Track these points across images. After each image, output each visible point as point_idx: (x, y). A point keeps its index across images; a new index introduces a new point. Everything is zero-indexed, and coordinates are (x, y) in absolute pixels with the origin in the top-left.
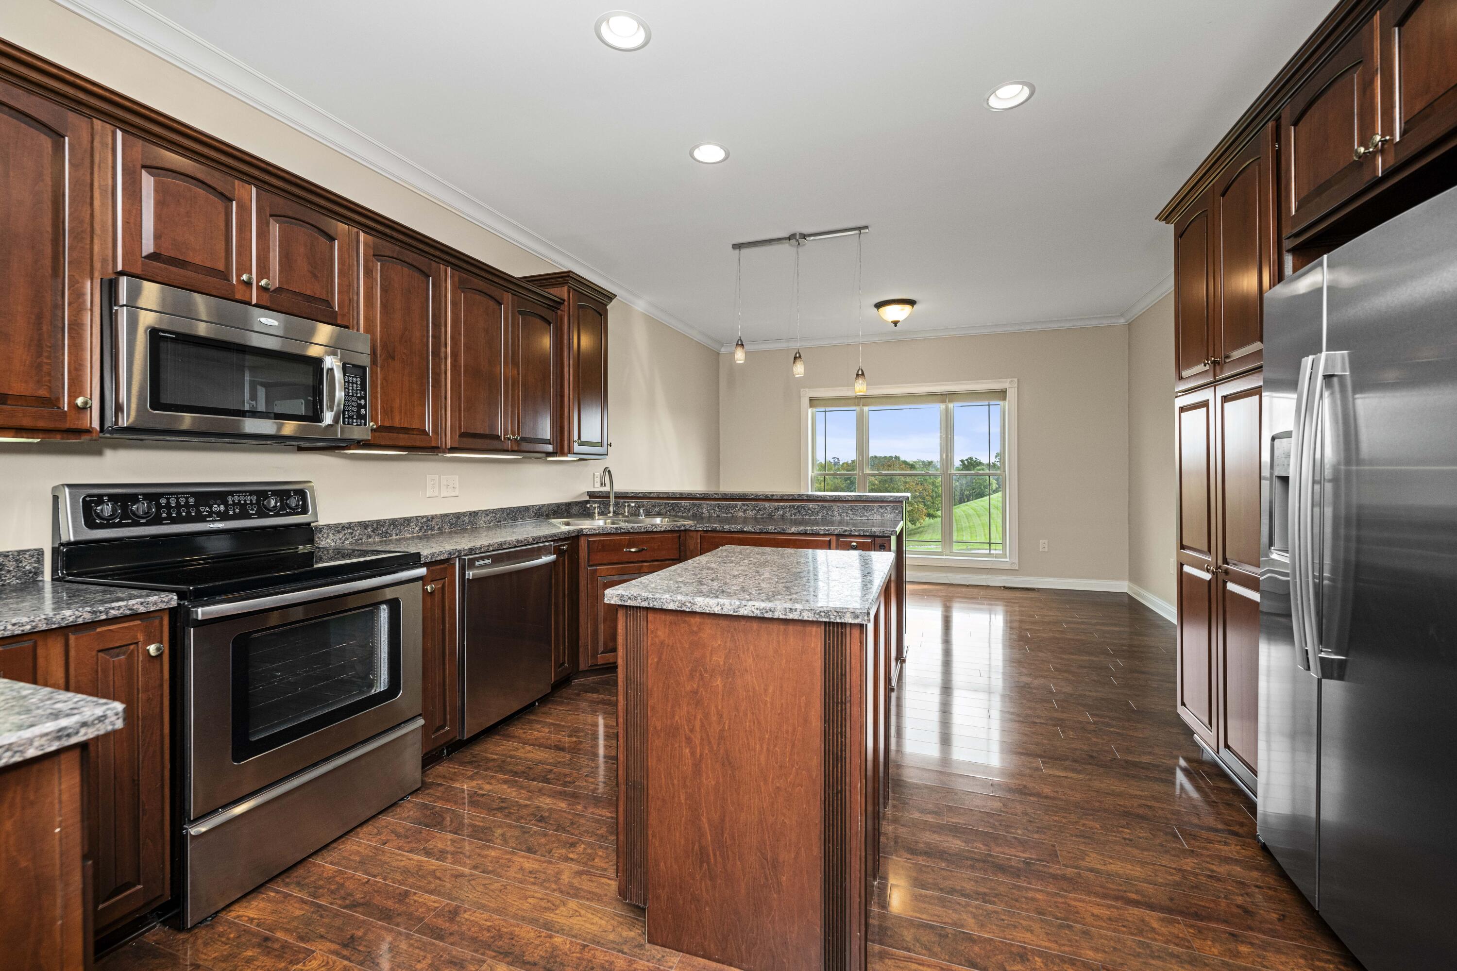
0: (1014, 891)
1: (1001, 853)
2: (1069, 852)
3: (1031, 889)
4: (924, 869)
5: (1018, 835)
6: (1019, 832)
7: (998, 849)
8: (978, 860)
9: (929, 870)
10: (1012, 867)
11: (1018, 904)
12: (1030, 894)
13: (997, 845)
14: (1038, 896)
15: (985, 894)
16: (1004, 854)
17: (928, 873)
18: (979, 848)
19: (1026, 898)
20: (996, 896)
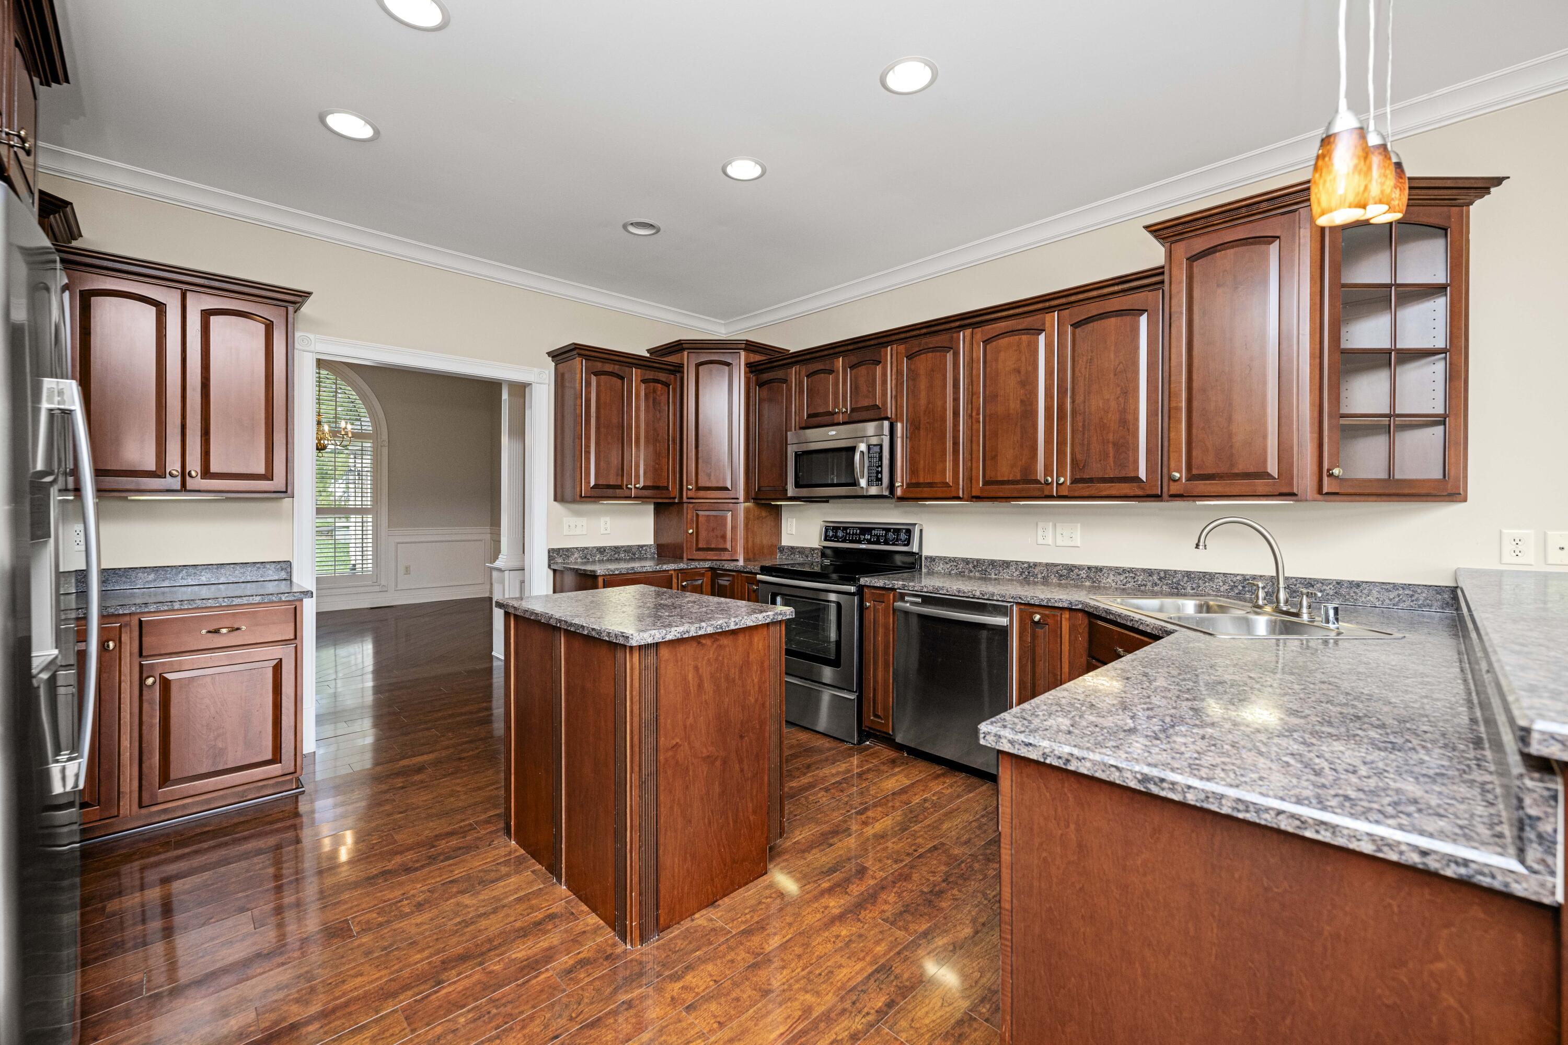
0: (442, 946)
1: (470, 975)
2: (392, 1035)
3: (427, 958)
4: (530, 911)
5: (462, 1015)
6: (462, 1020)
7: (476, 977)
8: (490, 950)
9: (525, 913)
10: (453, 968)
11: (435, 937)
12: (426, 953)
13: (479, 982)
14: (418, 956)
15: (467, 927)
16: (466, 977)
17: (524, 910)
18: (495, 964)
19: (430, 947)
20: (457, 932)
